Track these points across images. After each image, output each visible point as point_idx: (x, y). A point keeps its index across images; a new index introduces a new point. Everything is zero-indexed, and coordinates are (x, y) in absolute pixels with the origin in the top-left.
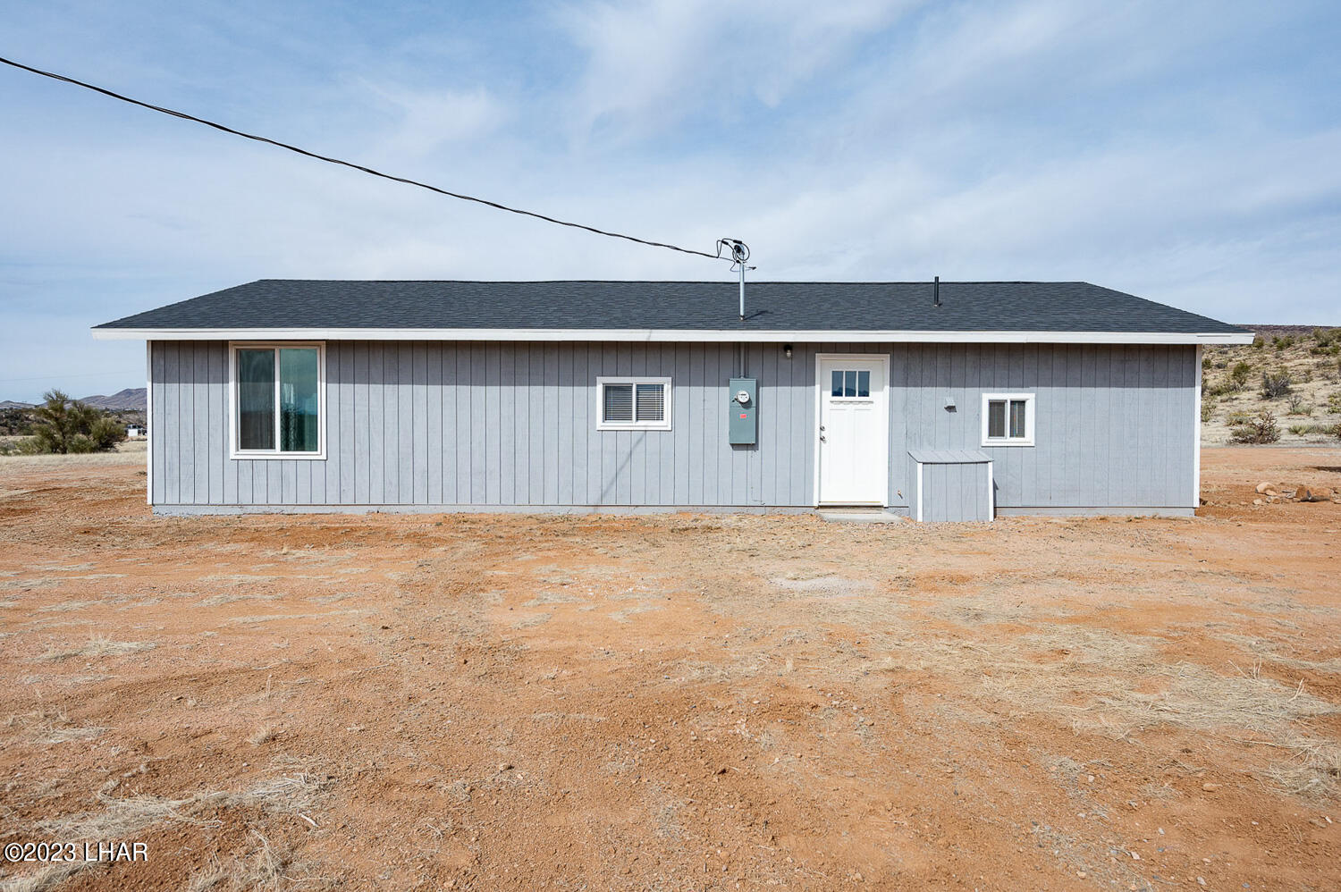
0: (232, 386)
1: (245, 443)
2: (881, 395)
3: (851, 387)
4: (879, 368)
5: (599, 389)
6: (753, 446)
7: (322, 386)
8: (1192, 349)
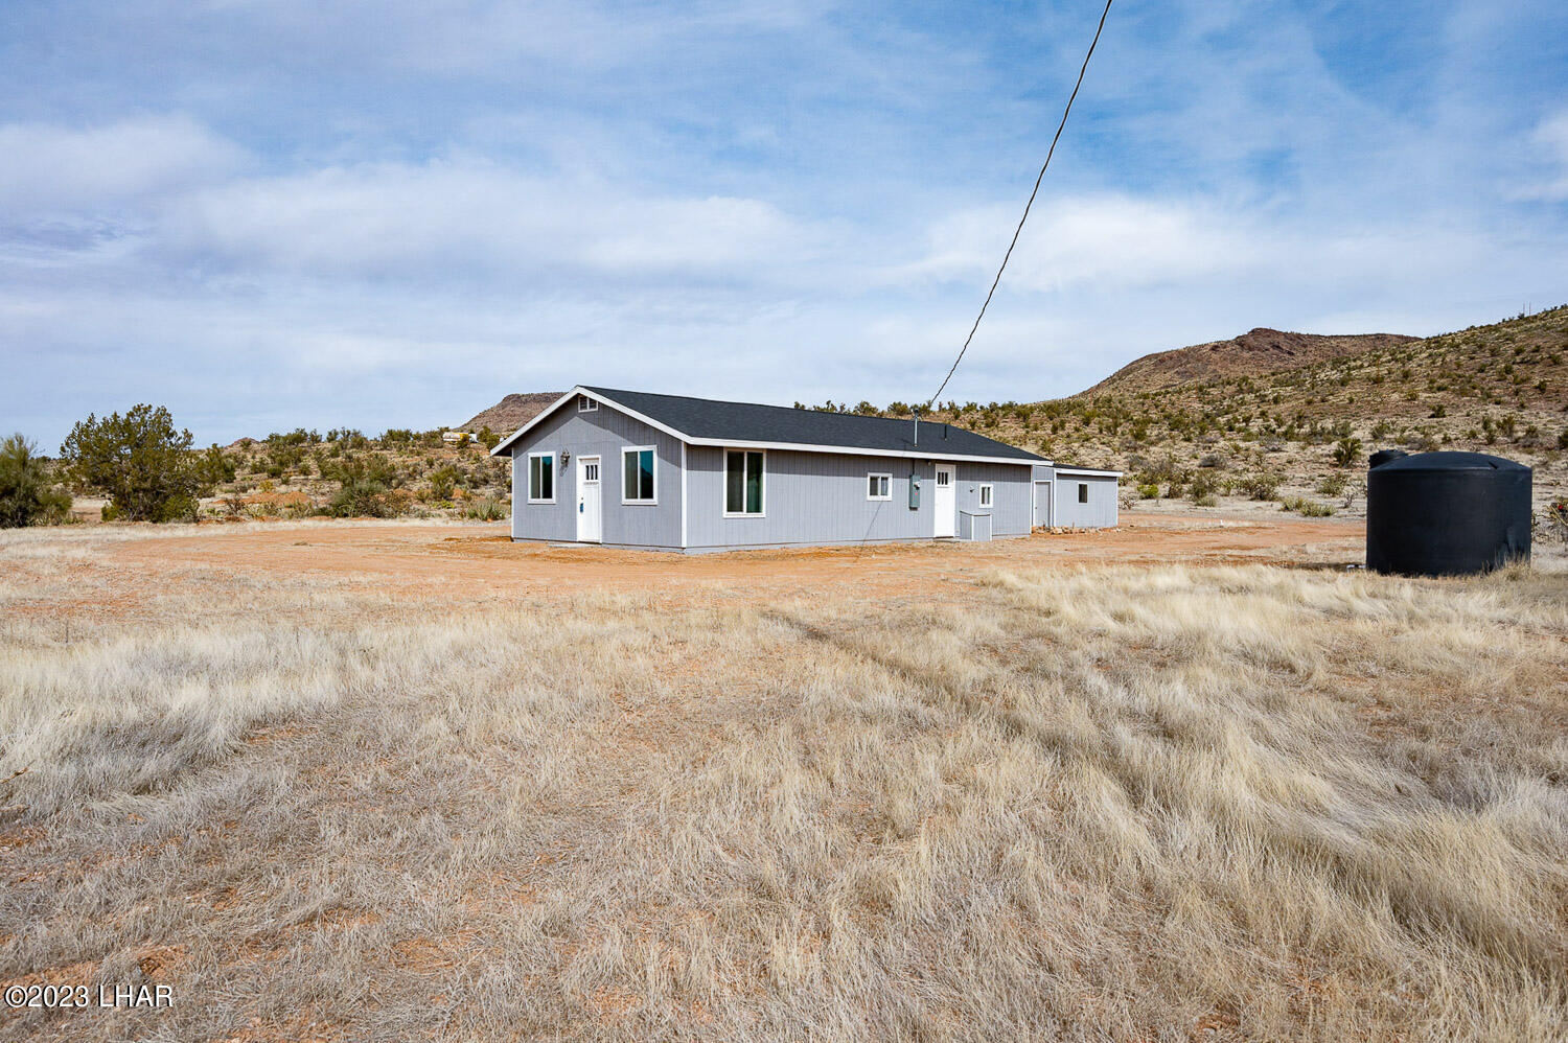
0: (725, 473)
1: (730, 508)
2: (952, 483)
3: (943, 479)
4: (951, 471)
5: (869, 478)
6: (915, 509)
7: (764, 474)
8: (1029, 467)
